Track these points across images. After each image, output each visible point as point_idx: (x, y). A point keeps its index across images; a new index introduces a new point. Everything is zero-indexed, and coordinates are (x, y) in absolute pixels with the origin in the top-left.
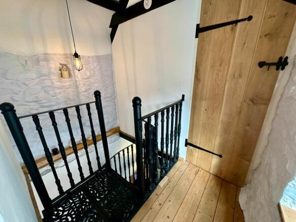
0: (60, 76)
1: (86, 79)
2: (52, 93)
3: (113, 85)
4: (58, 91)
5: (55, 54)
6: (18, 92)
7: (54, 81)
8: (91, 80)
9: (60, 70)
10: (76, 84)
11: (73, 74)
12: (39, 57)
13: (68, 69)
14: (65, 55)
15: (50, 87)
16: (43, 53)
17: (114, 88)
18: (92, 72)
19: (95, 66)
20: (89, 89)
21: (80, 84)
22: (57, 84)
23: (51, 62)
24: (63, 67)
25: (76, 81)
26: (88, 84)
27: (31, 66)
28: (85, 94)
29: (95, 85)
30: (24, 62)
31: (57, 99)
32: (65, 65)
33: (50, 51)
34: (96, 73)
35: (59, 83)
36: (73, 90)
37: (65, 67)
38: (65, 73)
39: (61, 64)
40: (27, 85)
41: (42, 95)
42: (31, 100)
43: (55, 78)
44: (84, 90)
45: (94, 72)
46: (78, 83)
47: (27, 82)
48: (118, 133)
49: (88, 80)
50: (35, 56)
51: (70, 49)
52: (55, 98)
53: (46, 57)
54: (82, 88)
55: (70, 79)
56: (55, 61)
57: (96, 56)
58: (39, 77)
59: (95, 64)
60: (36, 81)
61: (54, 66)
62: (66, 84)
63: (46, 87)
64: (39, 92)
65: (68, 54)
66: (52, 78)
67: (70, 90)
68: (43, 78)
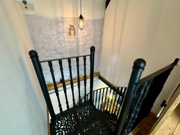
0: (69, 34)
1: (84, 37)
2: (63, 45)
3: (101, 42)
4: (67, 44)
5: (67, 18)
6: (46, 43)
7: (65, 37)
8: (87, 38)
9: (70, 30)
10: (78, 40)
11: (76, 33)
12: (58, 20)
13: (74, 29)
14: (74, 18)
15: (63, 41)
16: (61, 17)
17: (101, 44)
18: (89, 32)
19: (92, 27)
20: (85, 44)
21: (80, 40)
22: (67, 39)
23: (65, 23)
24: (71, 28)
25: (78, 38)
26: (85, 41)
27: (54, 26)
28: (82, 47)
29: (89, 42)
30: (50, 23)
31: (66, 49)
32: (73, 26)
33: (65, 16)
34: (91, 33)
35: (68, 39)
36: (76, 44)
37: (72, 28)
38: (72, 32)
39: (70, 25)
40: (51, 39)
41: (58, 46)
42: (52, 49)
43: (66, 35)
44: (82, 45)
45: (90, 32)
46: (79, 39)
47: (51, 37)
48: (98, 77)
49: (85, 38)
50: (56, 19)
51: (77, 14)
52: (64, 48)
53: (62, 20)
54: (81, 43)
55: (75, 36)
56: (67, 23)
57: (93, 20)
58: (57, 34)
59: (92, 26)
60: (56, 36)
61: (67, 26)
62: (72, 40)
63: (60, 41)
64: (57, 44)
65: (75, 18)
66: (64, 35)
67: (74, 44)
68: (59, 35)
